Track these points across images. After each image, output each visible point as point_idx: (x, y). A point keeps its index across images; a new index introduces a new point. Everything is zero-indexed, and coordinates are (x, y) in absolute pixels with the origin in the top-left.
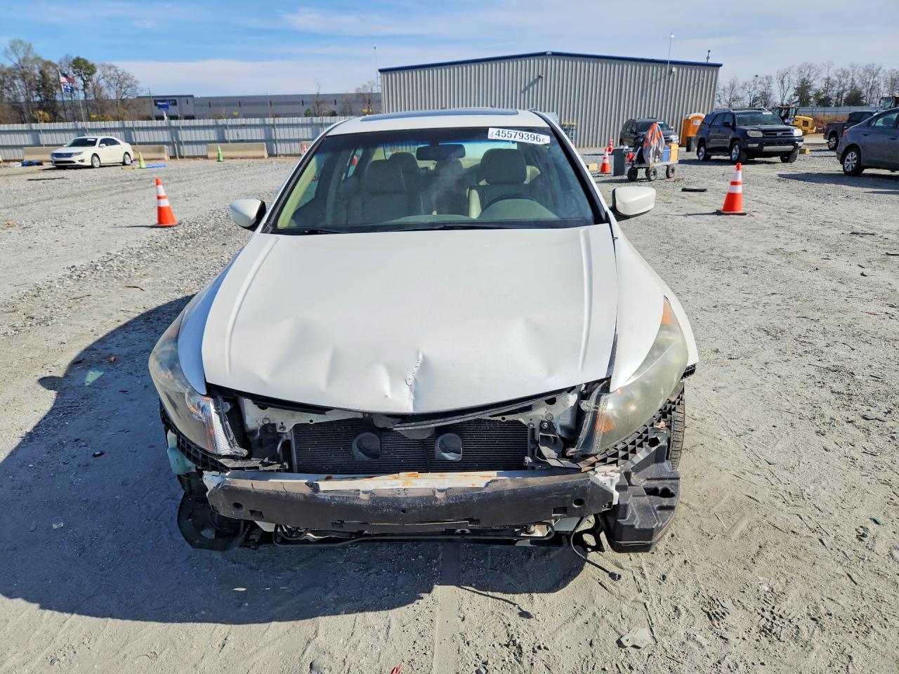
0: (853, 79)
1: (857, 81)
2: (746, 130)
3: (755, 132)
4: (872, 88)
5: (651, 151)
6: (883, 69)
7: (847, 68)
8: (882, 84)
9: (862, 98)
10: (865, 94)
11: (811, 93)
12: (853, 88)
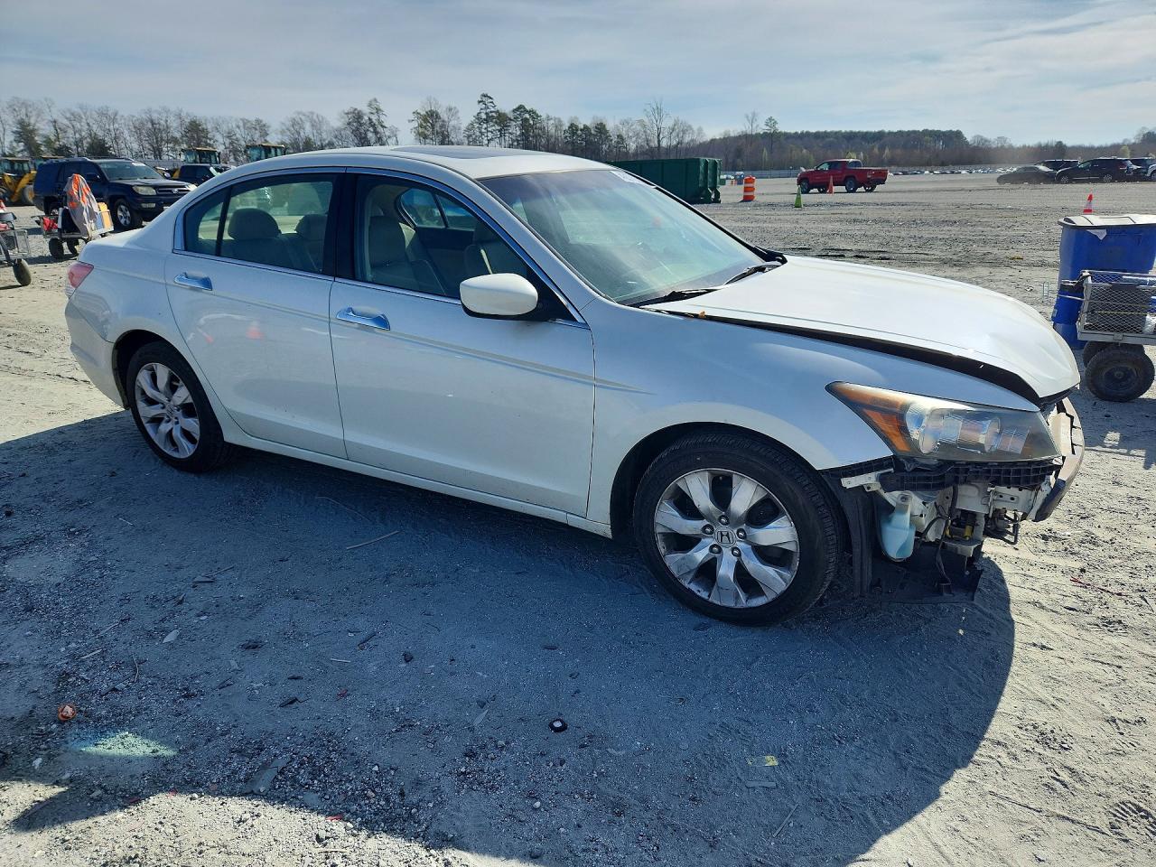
0: (88, 124)
1: (95, 128)
2: (132, 186)
3: (144, 189)
4: (116, 138)
5: (85, 213)
6: (120, 113)
7: (76, 110)
8: (126, 132)
9: (109, 148)
10: (110, 144)
11: (38, 139)
12: (93, 137)
